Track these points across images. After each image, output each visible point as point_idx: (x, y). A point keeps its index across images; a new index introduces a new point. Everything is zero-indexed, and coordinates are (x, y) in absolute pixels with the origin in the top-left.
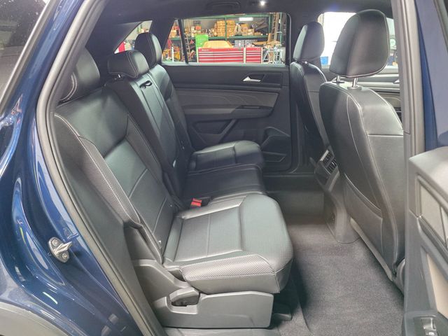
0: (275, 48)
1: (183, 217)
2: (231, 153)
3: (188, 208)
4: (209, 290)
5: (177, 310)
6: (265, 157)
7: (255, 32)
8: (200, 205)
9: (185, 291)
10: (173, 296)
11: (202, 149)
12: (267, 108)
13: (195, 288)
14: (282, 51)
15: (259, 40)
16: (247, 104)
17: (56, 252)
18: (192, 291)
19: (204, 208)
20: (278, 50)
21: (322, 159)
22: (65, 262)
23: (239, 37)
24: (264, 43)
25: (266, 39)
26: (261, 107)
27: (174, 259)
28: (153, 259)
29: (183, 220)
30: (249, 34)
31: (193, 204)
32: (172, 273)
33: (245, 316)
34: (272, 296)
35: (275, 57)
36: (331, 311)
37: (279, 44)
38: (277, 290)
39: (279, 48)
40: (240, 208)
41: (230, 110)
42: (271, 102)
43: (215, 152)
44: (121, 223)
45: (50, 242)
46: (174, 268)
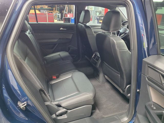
0: (57, 14)
1: (51, 83)
2: (59, 56)
3: (52, 79)
4: (71, 108)
5: (59, 118)
6: (72, 57)
7: (48, 7)
8: (56, 78)
9: (62, 110)
10: (57, 113)
11: (46, 55)
12: (69, 39)
13: (66, 109)
14: (60, 15)
15: (50, 10)
16: (62, 38)
17: (22, 107)
18: (65, 110)
19: (58, 79)
20: (58, 14)
21: (93, 57)
22: (24, 110)
23: (42, 9)
24: (52, 11)
25: (53, 10)
26: (67, 39)
27: (54, 100)
28: (48, 101)
29: (51, 84)
30: (46, 8)
31: (53, 78)
32: (56, 105)
33: (83, 114)
34: (91, 106)
35: (57, 17)
36: (104, 106)
37: (58, 12)
38: (93, 103)
39: (59, 13)
40: (72, 77)
41: (56, 40)
42: (70, 37)
43: (52, 56)
44: (38, 90)
45: (18, 103)
46: (57, 103)
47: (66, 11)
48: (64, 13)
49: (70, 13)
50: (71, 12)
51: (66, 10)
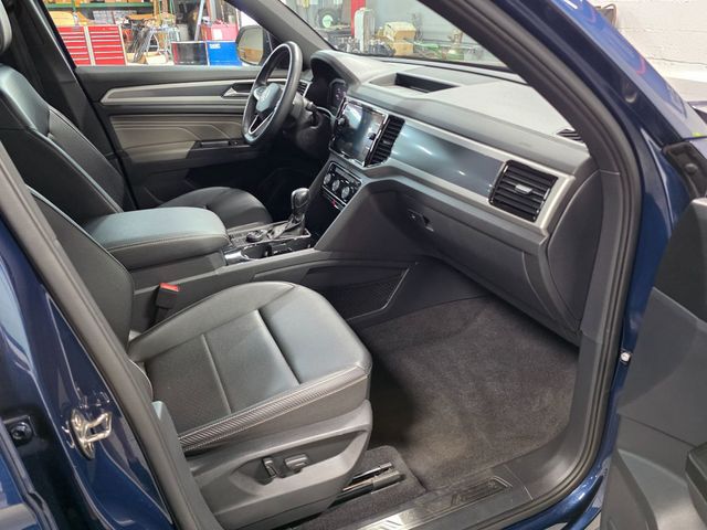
14: (180, 32)
20: (171, 29)
23: (99, 5)
25: (150, 10)
37: (170, 19)
39: (171, 25)
47: (206, 13)
48: (199, 23)
49: (226, 20)
50: (230, 17)
51: (205, 7)
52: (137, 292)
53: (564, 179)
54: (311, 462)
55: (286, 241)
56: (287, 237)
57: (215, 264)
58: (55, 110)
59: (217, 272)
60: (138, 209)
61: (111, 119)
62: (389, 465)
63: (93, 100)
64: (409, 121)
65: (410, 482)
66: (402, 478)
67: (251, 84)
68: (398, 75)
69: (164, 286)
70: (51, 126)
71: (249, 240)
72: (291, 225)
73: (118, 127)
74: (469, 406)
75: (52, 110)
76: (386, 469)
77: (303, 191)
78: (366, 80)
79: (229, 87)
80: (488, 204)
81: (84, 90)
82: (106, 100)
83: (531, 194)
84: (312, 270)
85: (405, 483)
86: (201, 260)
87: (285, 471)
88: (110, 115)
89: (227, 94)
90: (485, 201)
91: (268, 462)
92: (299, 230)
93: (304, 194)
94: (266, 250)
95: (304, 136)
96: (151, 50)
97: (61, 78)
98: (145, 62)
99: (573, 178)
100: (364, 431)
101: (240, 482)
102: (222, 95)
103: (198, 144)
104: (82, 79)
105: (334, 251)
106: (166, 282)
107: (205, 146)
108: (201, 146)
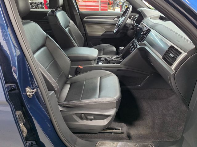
52: (72, 67)
53: (184, 54)
54: (95, 119)
55: (114, 61)
56: (115, 60)
57: (92, 63)
58: (72, 21)
59: (93, 66)
60: (88, 47)
61: (85, 24)
62: (120, 128)
63: (82, 19)
64: (152, 30)
65: (124, 135)
66: (122, 133)
67: (120, 17)
68: (160, 16)
69: (79, 66)
70: (70, 25)
71: (105, 59)
72: (117, 56)
73: (86, 26)
74: (157, 121)
75: (71, 21)
76: (119, 129)
77: (123, 48)
78: (149, 17)
79: (116, 17)
80: (162, 59)
81: (80, 17)
82: (85, 19)
83: (173, 57)
84: (118, 70)
85: (123, 135)
86: (89, 62)
87: (87, 119)
88: (85, 23)
89: (115, 19)
90: (161, 57)
91: (83, 115)
92: (120, 58)
93: (122, 48)
94: (109, 62)
95: (130, 32)
96: (117, 7)
97: (75, 13)
98: (115, 10)
99: (186, 54)
100: (111, 116)
101: (75, 117)
102: (113, 20)
103: (106, 32)
104: (80, 14)
105: (126, 66)
106: (80, 65)
107: (107, 33)
108: (106, 33)
